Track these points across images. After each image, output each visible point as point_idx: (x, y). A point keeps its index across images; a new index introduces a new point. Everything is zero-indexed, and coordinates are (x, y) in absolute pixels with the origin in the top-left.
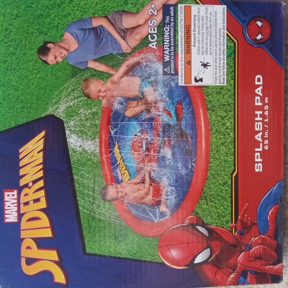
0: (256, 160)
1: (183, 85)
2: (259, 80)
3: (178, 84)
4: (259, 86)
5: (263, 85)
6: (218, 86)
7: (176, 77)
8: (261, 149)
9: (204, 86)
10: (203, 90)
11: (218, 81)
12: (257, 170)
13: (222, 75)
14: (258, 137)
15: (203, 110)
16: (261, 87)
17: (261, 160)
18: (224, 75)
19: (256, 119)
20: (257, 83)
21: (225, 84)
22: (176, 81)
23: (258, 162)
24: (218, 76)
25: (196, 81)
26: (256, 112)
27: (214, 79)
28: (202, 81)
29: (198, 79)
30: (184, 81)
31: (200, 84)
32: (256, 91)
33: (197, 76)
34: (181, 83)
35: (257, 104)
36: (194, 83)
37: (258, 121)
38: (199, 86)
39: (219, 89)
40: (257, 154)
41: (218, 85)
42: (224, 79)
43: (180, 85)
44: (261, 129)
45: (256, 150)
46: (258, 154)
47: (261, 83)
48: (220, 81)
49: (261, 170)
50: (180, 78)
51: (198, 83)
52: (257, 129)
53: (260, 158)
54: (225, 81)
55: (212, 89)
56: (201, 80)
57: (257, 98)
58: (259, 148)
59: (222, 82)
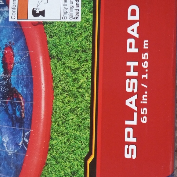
0: (127, 139)
1: (16, 20)
2: (133, 13)
3: (8, 19)
4: (134, 22)
5: (140, 21)
6: (68, 22)
7: (6, 9)
8: (134, 122)
9: (47, 23)
10: (44, 28)
11: (68, 15)
12: (128, 156)
13: (75, 5)
14: (131, 103)
15: (43, 59)
16: (137, 24)
17: (135, 140)
18: (78, 6)
19: (128, 74)
20: (130, 18)
21: (79, 20)
22: (5, 15)
23: (129, 143)
24: (68, 7)
25: (35, 14)
26: (128, 63)
27: (62, 11)
28: (43, 15)
29: (38, 12)
30: (16, 16)
31: (40, 19)
32: (129, 30)
33: (36, 7)
34: (13, 17)
35: (129, 50)
36: (31, 18)
37: (131, 78)
38: (39, 23)
39: (70, 26)
40: (127, 130)
41: (68, 20)
42: (77, 12)
43: (10, 20)
44: (136, 90)
45: (127, 123)
46: (131, 130)
47: (137, 18)
48: (71, 16)
49: (134, 157)
50: (11, 10)
51: (37, 18)
52: (129, 90)
53: (134, 137)
54: (80, 14)
55: (58, 26)
56: (42, 13)
57: (130, 41)
58: (133, 120)
59: (74, 16)
